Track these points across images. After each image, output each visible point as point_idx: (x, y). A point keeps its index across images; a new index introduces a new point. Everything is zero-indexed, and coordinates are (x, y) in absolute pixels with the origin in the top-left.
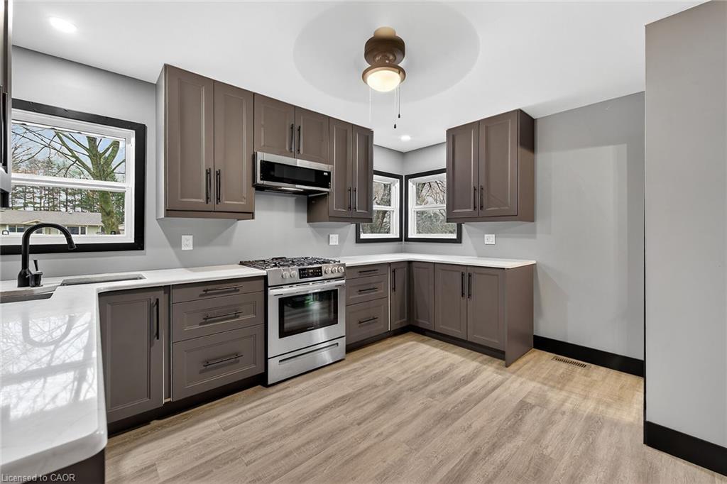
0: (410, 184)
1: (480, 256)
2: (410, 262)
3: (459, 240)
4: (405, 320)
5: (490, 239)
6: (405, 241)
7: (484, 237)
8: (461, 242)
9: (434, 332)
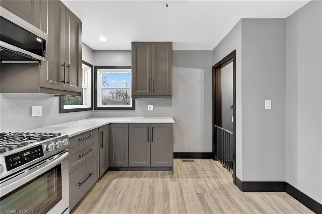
0: (98, 72)
1: (146, 116)
2: (110, 125)
3: (133, 108)
4: (107, 165)
5: (151, 107)
6: (95, 109)
7: (148, 106)
8: (134, 110)
9: (129, 167)
